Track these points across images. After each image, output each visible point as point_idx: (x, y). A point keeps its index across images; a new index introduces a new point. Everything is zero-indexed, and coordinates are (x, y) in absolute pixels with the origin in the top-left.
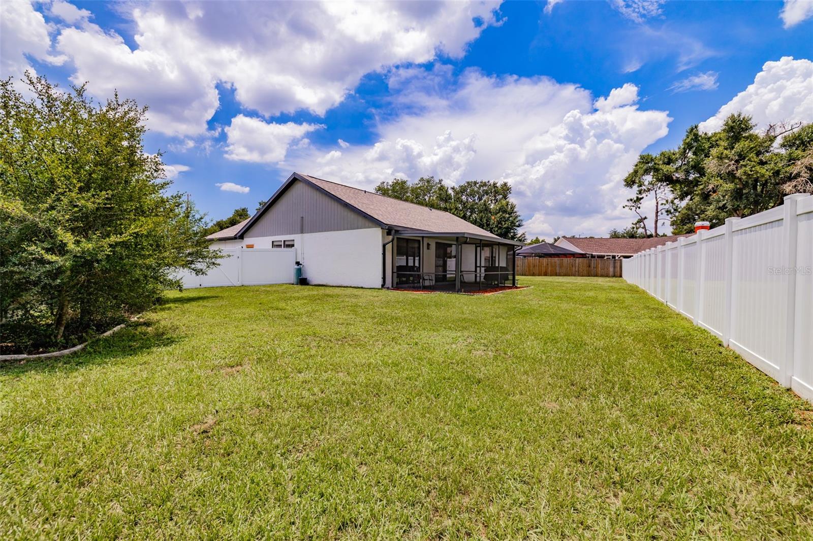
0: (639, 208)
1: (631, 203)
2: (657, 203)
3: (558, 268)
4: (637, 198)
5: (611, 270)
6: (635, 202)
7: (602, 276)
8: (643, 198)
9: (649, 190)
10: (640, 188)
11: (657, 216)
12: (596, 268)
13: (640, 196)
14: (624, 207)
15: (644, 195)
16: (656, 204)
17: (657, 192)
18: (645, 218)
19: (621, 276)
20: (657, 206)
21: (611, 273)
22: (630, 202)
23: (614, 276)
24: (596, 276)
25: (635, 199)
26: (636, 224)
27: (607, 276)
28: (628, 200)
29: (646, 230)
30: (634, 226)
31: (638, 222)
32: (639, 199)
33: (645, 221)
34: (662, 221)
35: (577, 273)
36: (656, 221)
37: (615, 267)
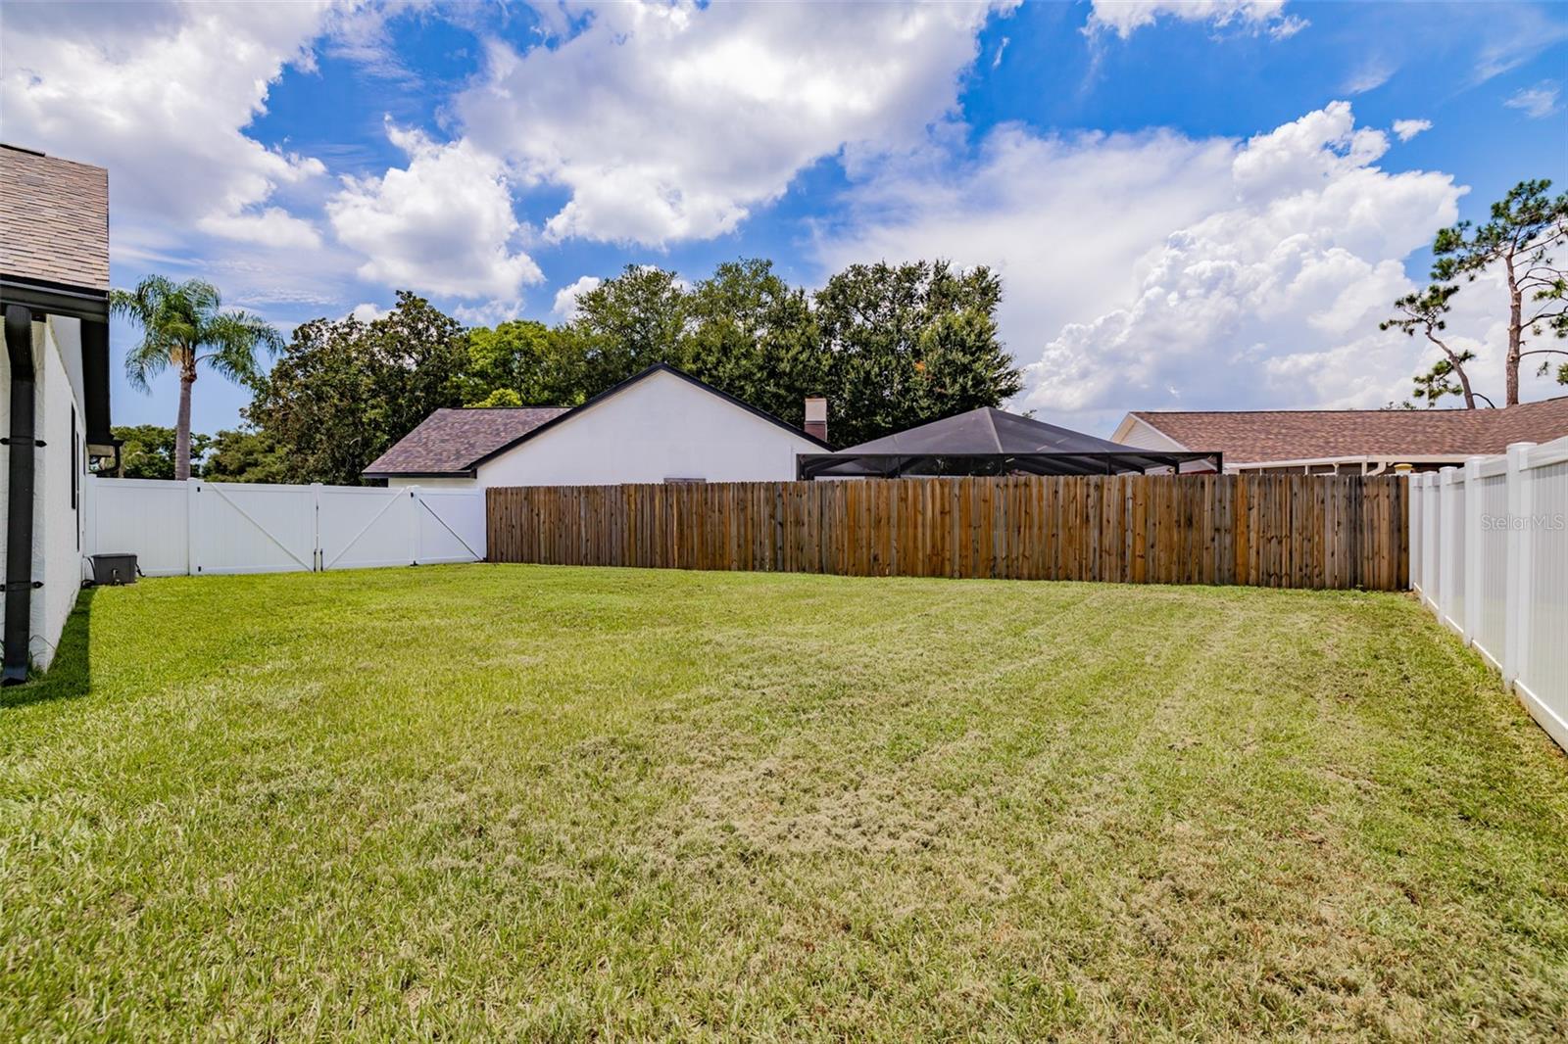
0: (1441, 326)
1: (1406, 313)
2: (1518, 297)
3: (999, 534)
4: (1435, 290)
5: (1334, 541)
6: (1425, 306)
7: (1269, 579)
8: (1456, 289)
9: (1480, 262)
10: (1446, 257)
11: (1516, 343)
12: (1232, 530)
13: (1443, 285)
14: (1384, 327)
15: (1460, 279)
16: (1510, 302)
17: (1515, 261)
18: (1467, 356)
19: (1401, 584)
20: (1516, 309)
21: (1333, 564)
22: (1408, 307)
23: (1355, 580)
24: (1234, 577)
25: (1427, 295)
26: (1431, 378)
27: (1309, 580)
28: (1399, 304)
29: (1469, 396)
30: (1423, 387)
31: (1438, 371)
32: (1440, 297)
33: (1466, 366)
34: (1536, 362)
35: (1112, 561)
36: (1515, 361)
37: (1355, 527)
